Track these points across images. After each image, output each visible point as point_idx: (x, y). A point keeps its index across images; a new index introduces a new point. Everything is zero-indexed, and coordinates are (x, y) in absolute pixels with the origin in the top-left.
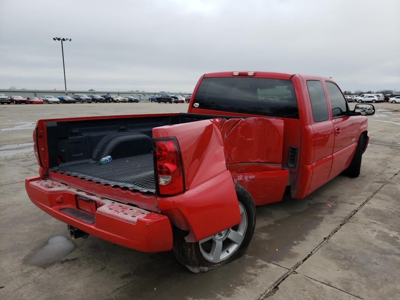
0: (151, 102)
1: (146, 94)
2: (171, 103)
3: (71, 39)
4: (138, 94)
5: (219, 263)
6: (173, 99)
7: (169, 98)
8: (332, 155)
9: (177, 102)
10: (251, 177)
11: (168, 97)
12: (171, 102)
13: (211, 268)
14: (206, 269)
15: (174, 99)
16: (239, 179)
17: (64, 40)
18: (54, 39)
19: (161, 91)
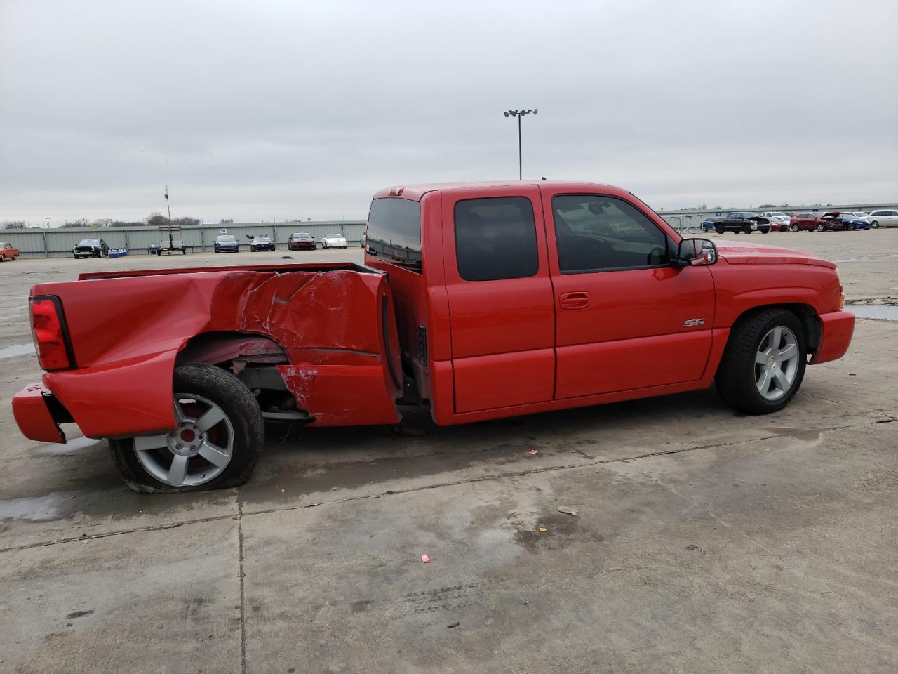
0: (706, 231)
1: (692, 215)
2: (750, 233)
3: (536, 110)
4: (674, 216)
5: (178, 487)
6: (753, 224)
7: (745, 220)
8: (555, 351)
9: (765, 230)
10: (310, 373)
11: (743, 219)
12: (749, 231)
13: (160, 491)
14: (151, 489)
15: (758, 224)
16: (289, 374)
17: (523, 113)
18: (506, 114)
19: (763, 205)
